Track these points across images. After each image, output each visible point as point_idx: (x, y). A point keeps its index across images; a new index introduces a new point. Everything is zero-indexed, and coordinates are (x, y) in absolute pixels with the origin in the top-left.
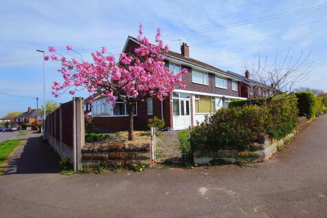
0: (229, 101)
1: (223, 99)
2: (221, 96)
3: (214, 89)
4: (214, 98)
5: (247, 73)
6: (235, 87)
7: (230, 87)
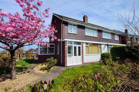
0: (112, 47)
1: (108, 45)
2: (106, 43)
3: (101, 39)
4: (100, 45)
5: (126, 31)
6: (117, 38)
7: (113, 38)
